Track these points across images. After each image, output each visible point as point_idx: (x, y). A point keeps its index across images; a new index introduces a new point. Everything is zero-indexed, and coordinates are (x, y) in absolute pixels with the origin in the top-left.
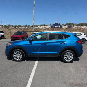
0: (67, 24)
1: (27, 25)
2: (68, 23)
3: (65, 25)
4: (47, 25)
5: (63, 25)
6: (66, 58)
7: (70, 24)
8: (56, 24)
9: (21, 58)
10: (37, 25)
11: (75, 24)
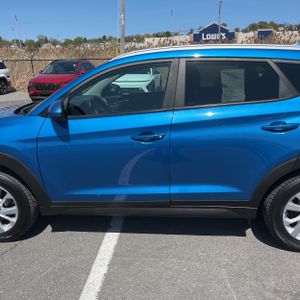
0: (253, 28)
1: (104, 37)
2: (257, 22)
3: (245, 31)
4: (176, 34)
5: (237, 30)
6: (293, 225)
7: (263, 25)
9: (14, 220)
10: (142, 34)
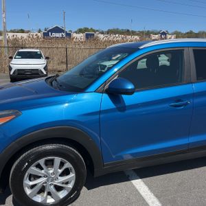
7: (86, 30)
8: (57, 30)
11: (97, 31)
